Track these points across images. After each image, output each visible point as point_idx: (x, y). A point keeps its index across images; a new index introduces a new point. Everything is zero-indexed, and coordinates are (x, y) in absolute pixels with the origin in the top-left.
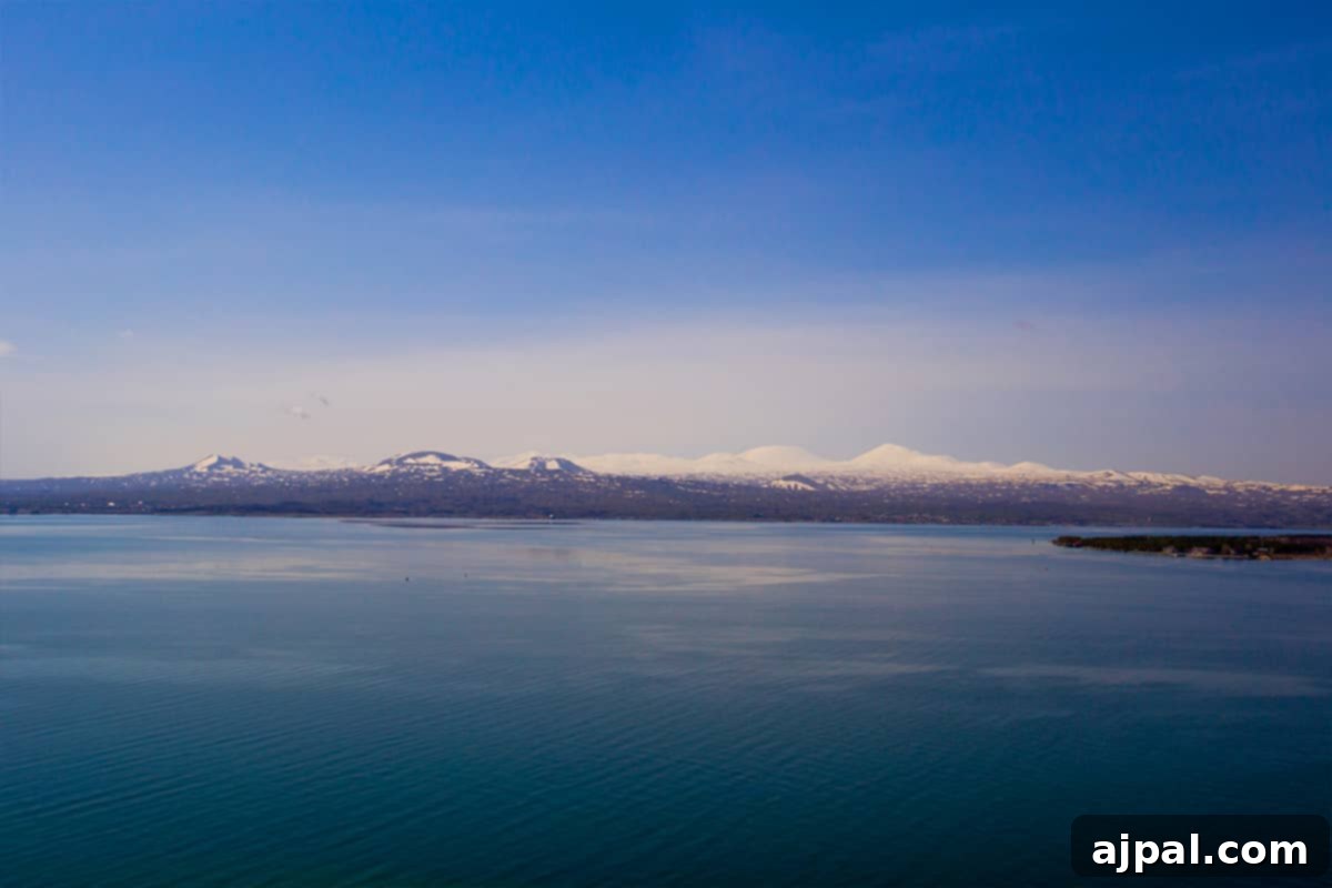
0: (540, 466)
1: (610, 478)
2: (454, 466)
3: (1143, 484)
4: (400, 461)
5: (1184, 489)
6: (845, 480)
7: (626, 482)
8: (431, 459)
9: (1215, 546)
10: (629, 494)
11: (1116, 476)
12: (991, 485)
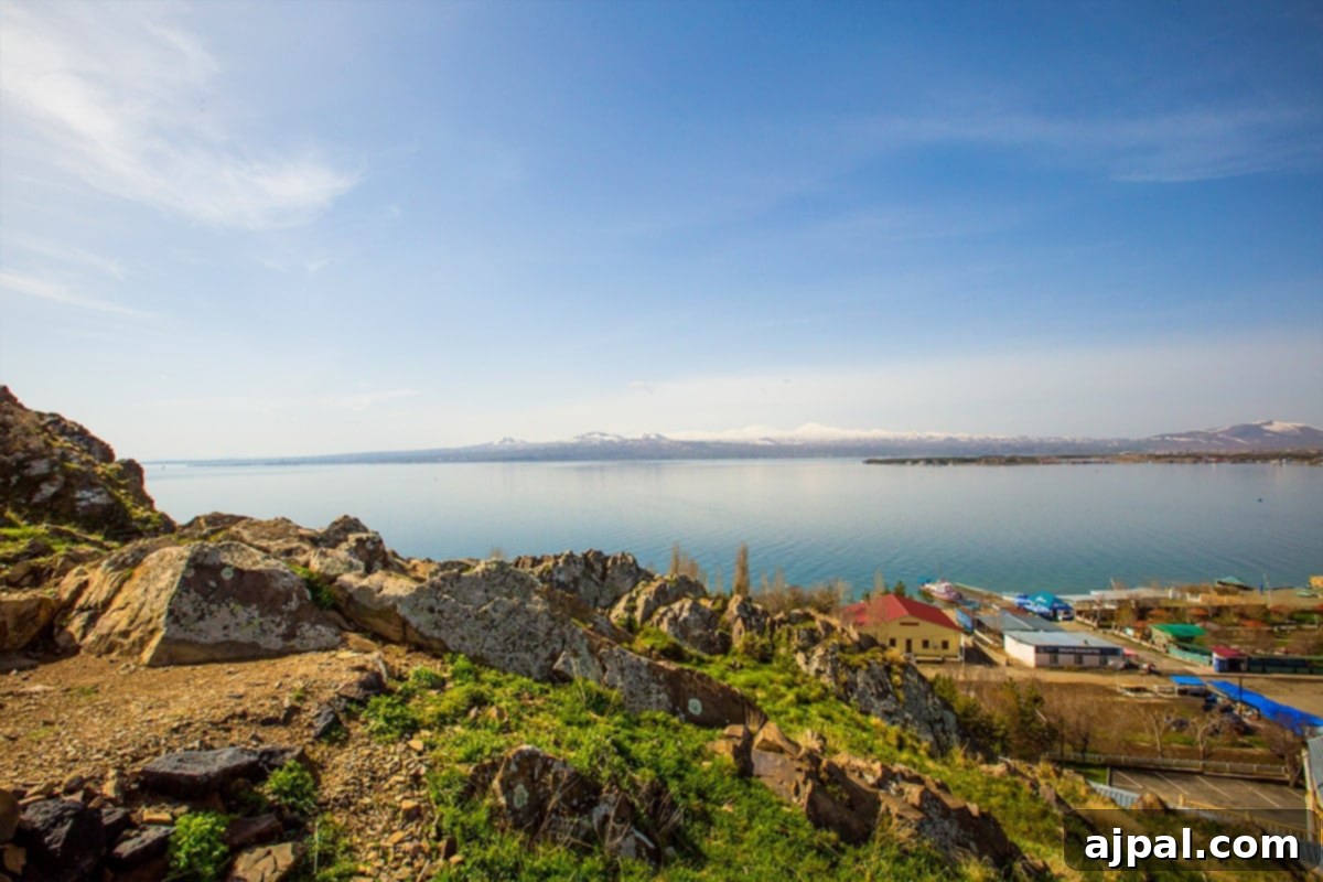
0: (647, 439)
1: (677, 442)
2: (606, 438)
3: (930, 438)
4: (583, 437)
5: (950, 439)
6: (790, 440)
7: (684, 443)
8: (597, 436)
9: (929, 461)
10: (684, 448)
11: (918, 434)
12: (859, 440)
